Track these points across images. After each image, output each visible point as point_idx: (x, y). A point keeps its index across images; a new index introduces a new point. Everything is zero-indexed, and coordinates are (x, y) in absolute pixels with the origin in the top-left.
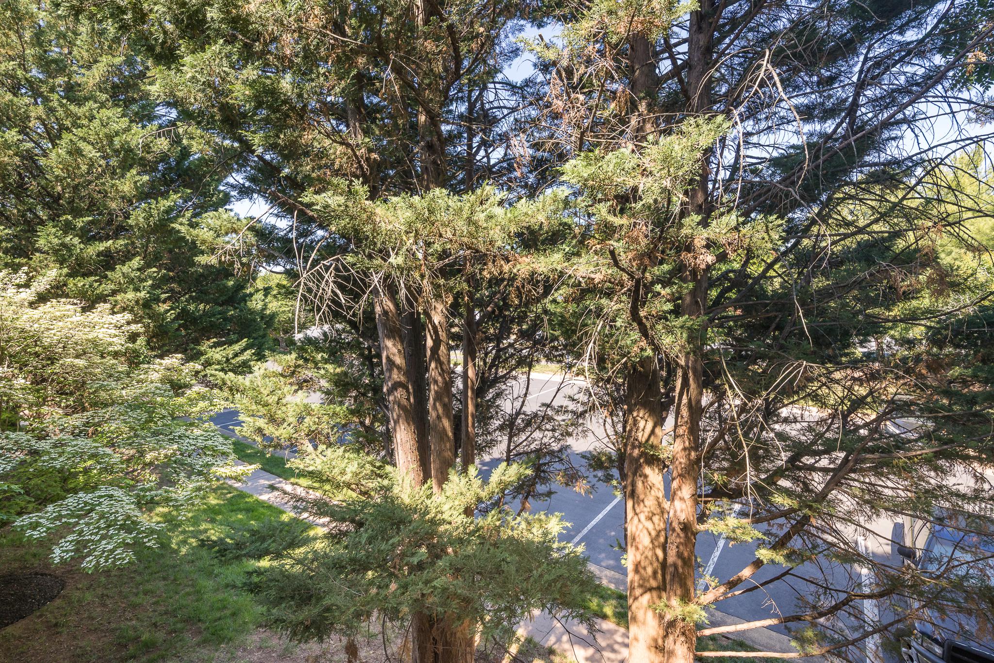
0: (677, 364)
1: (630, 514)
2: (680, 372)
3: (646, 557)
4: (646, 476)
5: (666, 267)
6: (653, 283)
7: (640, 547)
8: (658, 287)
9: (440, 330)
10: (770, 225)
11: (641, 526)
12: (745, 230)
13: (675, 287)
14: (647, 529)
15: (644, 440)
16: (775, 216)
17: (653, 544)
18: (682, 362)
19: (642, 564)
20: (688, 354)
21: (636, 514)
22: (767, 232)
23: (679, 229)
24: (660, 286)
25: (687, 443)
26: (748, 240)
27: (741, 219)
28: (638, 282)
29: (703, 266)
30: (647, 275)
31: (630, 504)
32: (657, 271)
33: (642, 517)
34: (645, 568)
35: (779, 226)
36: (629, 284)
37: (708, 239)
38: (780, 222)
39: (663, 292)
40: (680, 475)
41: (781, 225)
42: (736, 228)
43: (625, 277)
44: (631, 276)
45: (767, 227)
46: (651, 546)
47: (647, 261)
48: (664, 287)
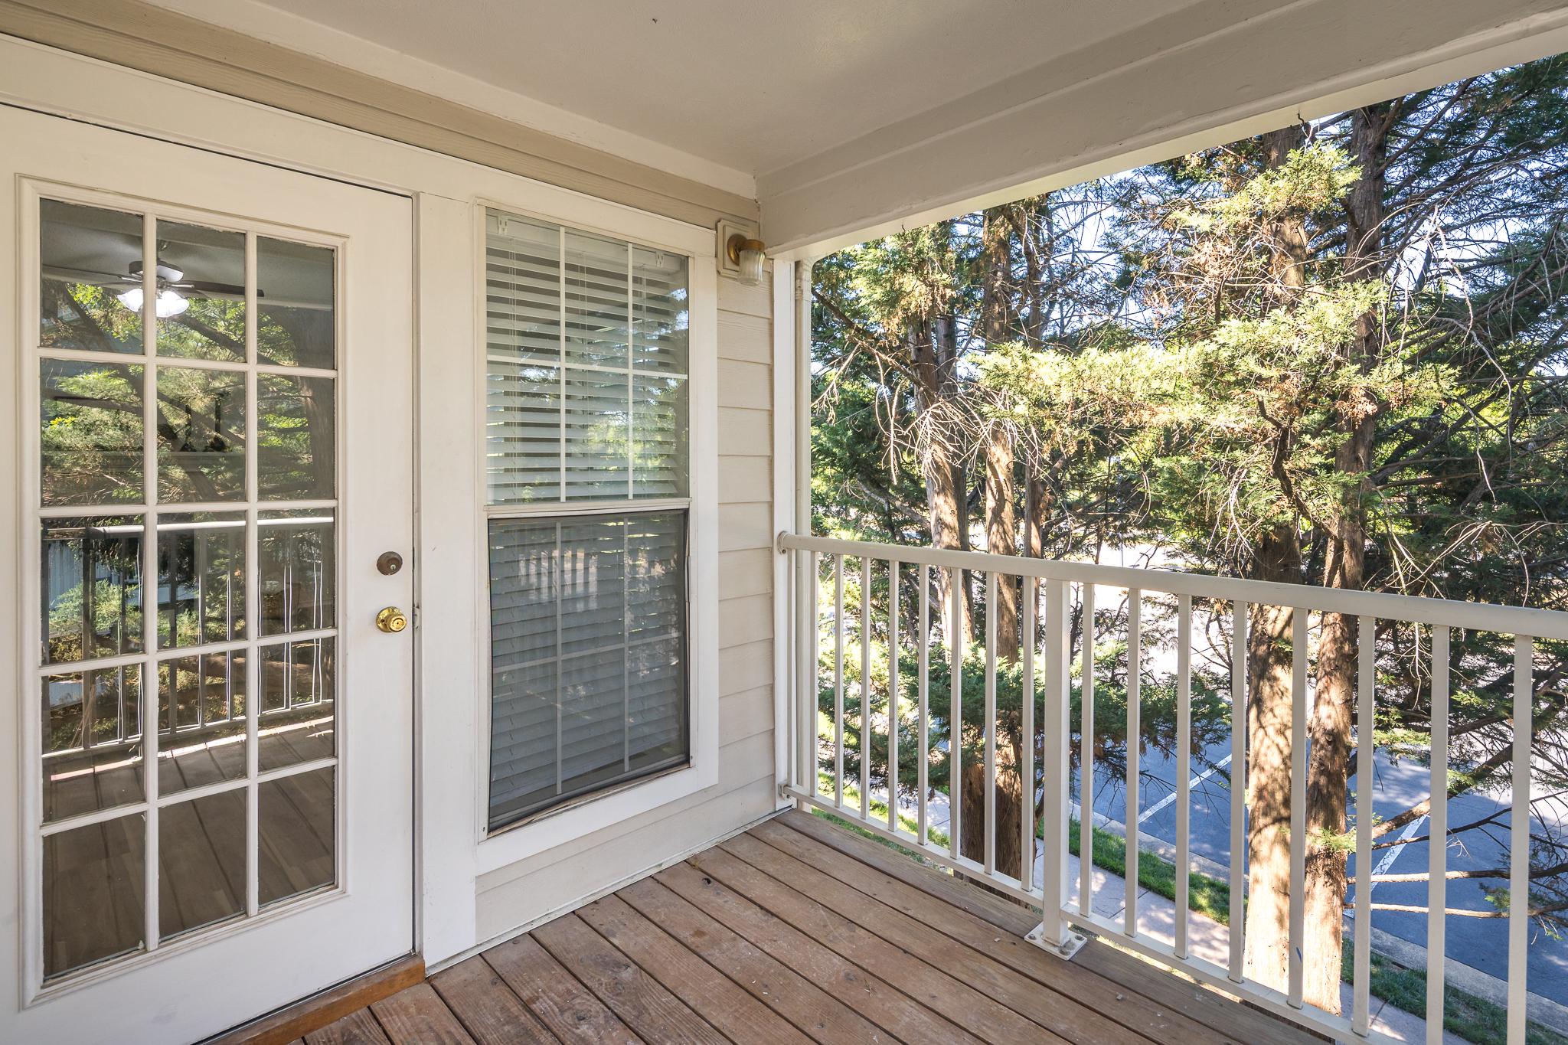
0: (1329, 533)
1: (1253, 725)
2: (1331, 546)
3: (1275, 780)
4: (1276, 679)
5: (1317, 416)
6: (1301, 433)
7: (1267, 767)
8: (1307, 438)
9: (1005, 488)
10: (1441, 374)
11: (1267, 742)
12: (1413, 379)
13: (1328, 438)
14: (1277, 745)
15: (1276, 634)
16: (1446, 366)
17: (1285, 764)
18: (1335, 531)
19: (1270, 788)
20: (1342, 519)
21: (1261, 727)
22: (1437, 381)
23: (1333, 379)
24: (1309, 436)
25: (1338, 633)
26: (1414, 389)
27: (1407, 368)
28: (1285, 432)
29: (1361, 416)
30: (1295, 424)
31: (1253, 712)
32: (1305, 420)
33: (1271, 730)
34: (1273, 794)
35: (1450, 375)
36: (1273, 435)
37: (1367, 388)
38: (1451, 371)
39: (1313, 443)
40: (1327, 674)
41: (1454, 374)
42: (1401, 377)
43: (1269, 426)
44: (1278, 425)
45: (1437, 376)
46: (1282, 767)
47: (1296, 410)
48: (1314, 437)
